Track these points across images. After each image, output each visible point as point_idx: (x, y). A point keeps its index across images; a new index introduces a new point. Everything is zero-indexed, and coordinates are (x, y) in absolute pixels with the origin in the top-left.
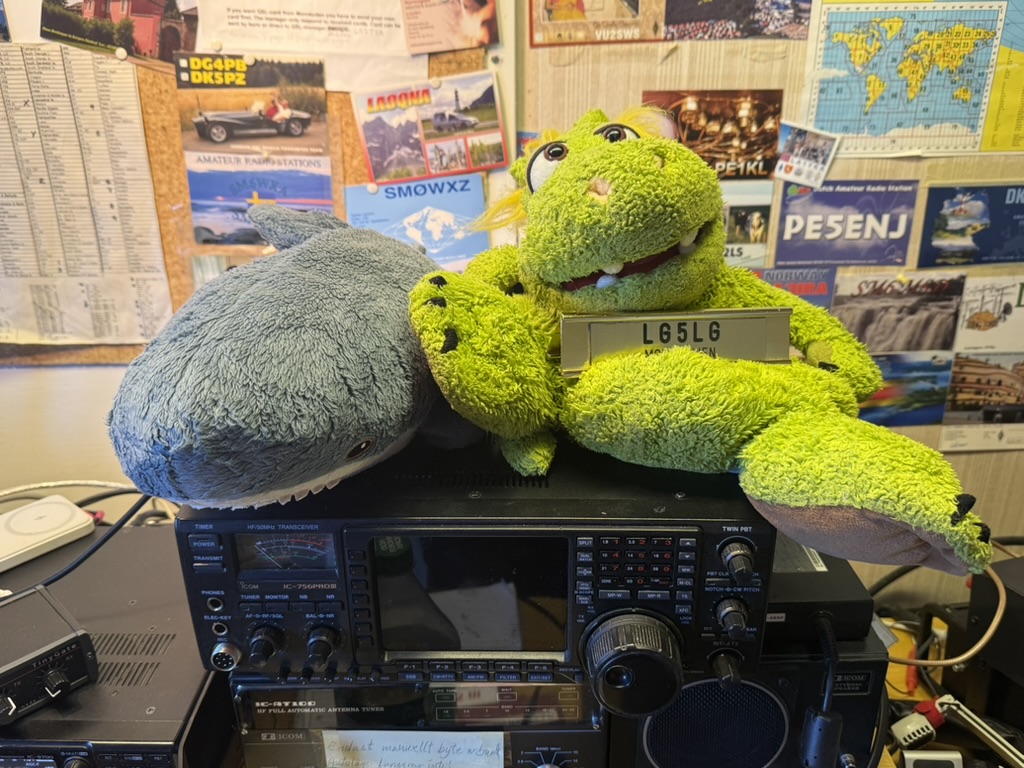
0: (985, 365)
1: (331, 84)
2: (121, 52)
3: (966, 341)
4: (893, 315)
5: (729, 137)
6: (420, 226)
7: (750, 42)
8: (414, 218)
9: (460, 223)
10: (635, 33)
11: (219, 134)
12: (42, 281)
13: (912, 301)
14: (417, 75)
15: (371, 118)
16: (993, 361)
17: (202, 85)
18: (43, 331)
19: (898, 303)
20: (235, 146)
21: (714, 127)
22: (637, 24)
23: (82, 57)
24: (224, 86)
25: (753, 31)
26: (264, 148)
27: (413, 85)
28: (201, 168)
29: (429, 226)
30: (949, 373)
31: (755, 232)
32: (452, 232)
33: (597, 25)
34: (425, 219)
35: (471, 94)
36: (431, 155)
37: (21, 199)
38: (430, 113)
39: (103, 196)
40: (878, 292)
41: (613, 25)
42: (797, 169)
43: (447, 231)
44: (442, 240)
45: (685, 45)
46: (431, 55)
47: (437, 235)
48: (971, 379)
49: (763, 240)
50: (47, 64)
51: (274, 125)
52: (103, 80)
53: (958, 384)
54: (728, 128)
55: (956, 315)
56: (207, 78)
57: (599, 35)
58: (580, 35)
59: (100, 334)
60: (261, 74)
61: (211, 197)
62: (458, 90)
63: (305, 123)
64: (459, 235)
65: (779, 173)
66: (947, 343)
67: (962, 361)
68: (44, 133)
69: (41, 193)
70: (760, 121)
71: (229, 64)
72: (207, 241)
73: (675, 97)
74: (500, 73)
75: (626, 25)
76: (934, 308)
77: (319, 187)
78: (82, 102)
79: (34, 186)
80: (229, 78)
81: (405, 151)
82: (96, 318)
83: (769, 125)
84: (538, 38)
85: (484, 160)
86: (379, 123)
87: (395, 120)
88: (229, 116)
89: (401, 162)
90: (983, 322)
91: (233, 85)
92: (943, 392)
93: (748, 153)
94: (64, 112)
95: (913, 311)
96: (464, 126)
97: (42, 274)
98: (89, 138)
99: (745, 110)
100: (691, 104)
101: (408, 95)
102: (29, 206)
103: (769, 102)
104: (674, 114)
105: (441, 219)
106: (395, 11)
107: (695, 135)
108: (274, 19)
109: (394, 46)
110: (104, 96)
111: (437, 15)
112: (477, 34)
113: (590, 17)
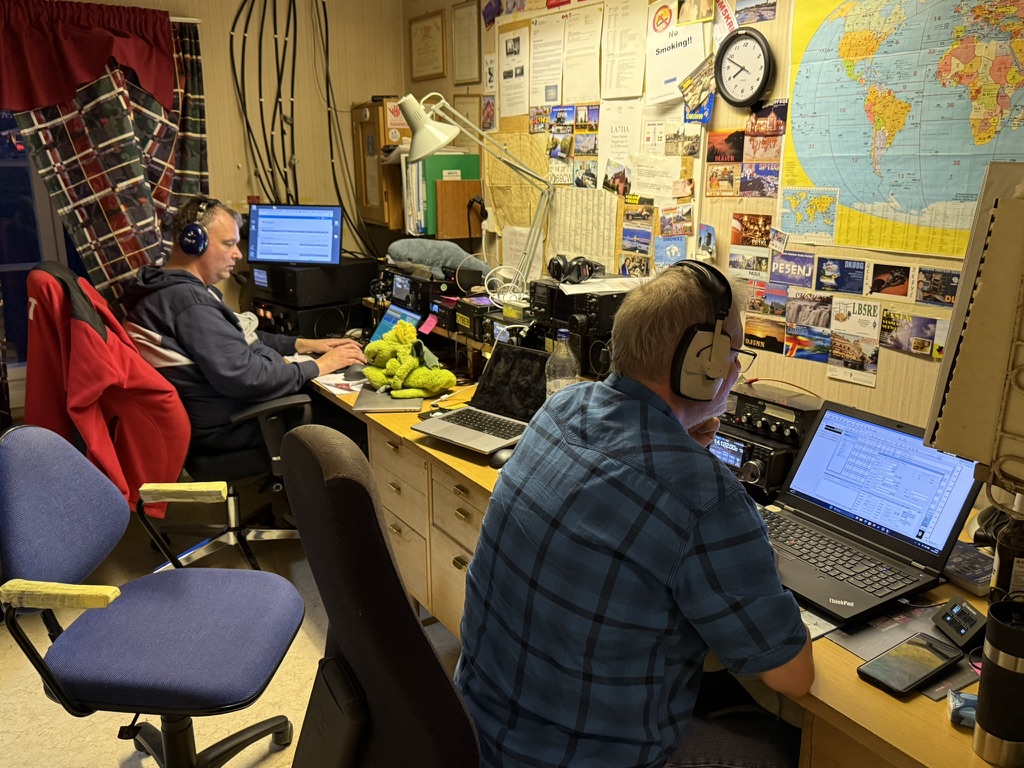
0: (843, 338)
1: (655, 205)
2: (616, 193)
3: (835, 326)
4: (808, 309)
5: (756, 231)
6: (670, 251)
7: (762, 198)
8: (668, 248)
9: (680, 251)
10: (731, 194)
11: (630, 217)
13: (814, 304)
14: (674, 204)
15: (662, 216)
16: (846, 337)
17: (629, 203)
19: (810, 304)
20: (633, 221)
21: (752, 227)
23: (608, 193)
24: (633, 204)
25: (763, 195)
26: (639, 223)
27: (673, 207)
28: (626, 227)
29: (673, 251)
30: (828, 339)
31: (764, 267)
34: (672, 249)
35: (686, 210)
36: (674, 228)
38: (675, 215)
39: (606, 233)
40: (802, 298)
42: (776, 245)
43: (676, 253)
45: (745, 199)
46: (678, 198)
47: (674, 255)
48: (838, 344)
49: (766, 271)
50: (602, 195)
51: (642, 216)
52: (611, 200)
53: (833, 346)
54: (756, 228)
55: (830, 312)
56: (631, 201)
57: (724, 194)
58: (718, 194)
60: (642, 201)
61: (627, 236)
62: (683, 209)
63: (648, 216)
64: (679, 255)
65: (770, 246)
66: (828, 325)
67: (833, 335)
68: (598, 214)
69: (595, 230)
70: (765, 226)
71: (636, 197)
72: (624, 249)
73: (742, 215)
74: (694, 205)
76: (822, 308)
77: (648, 235)
78: (607, 206)
80: (635, 202)
81: (668, 226)
83: (768, 228)
85: (686, 231)
86: (663, 218)
87: (667, 217)
88: (633, 213)
89: (668, 230)
90: (841, 318)
91: (635, 204)
92: (827, 348)
93: (761, 237)
94: (603, 208)
95: (815, 308)
96: (683, 220)
97: (591, 254)
98: (606, 216)
99: (761, 222)
100: (746, 219)
101: (671, 209)
102: (592, 234)
103: (768, 220)
104: (741, 221)
105: (675, 249)
106: (671, 184)
107: (746, 229)
108: (645, 185)
109: (670, 194)
110: (611, 205)
111: (680, 186)
112: (689, 192)
113: (721, 188)
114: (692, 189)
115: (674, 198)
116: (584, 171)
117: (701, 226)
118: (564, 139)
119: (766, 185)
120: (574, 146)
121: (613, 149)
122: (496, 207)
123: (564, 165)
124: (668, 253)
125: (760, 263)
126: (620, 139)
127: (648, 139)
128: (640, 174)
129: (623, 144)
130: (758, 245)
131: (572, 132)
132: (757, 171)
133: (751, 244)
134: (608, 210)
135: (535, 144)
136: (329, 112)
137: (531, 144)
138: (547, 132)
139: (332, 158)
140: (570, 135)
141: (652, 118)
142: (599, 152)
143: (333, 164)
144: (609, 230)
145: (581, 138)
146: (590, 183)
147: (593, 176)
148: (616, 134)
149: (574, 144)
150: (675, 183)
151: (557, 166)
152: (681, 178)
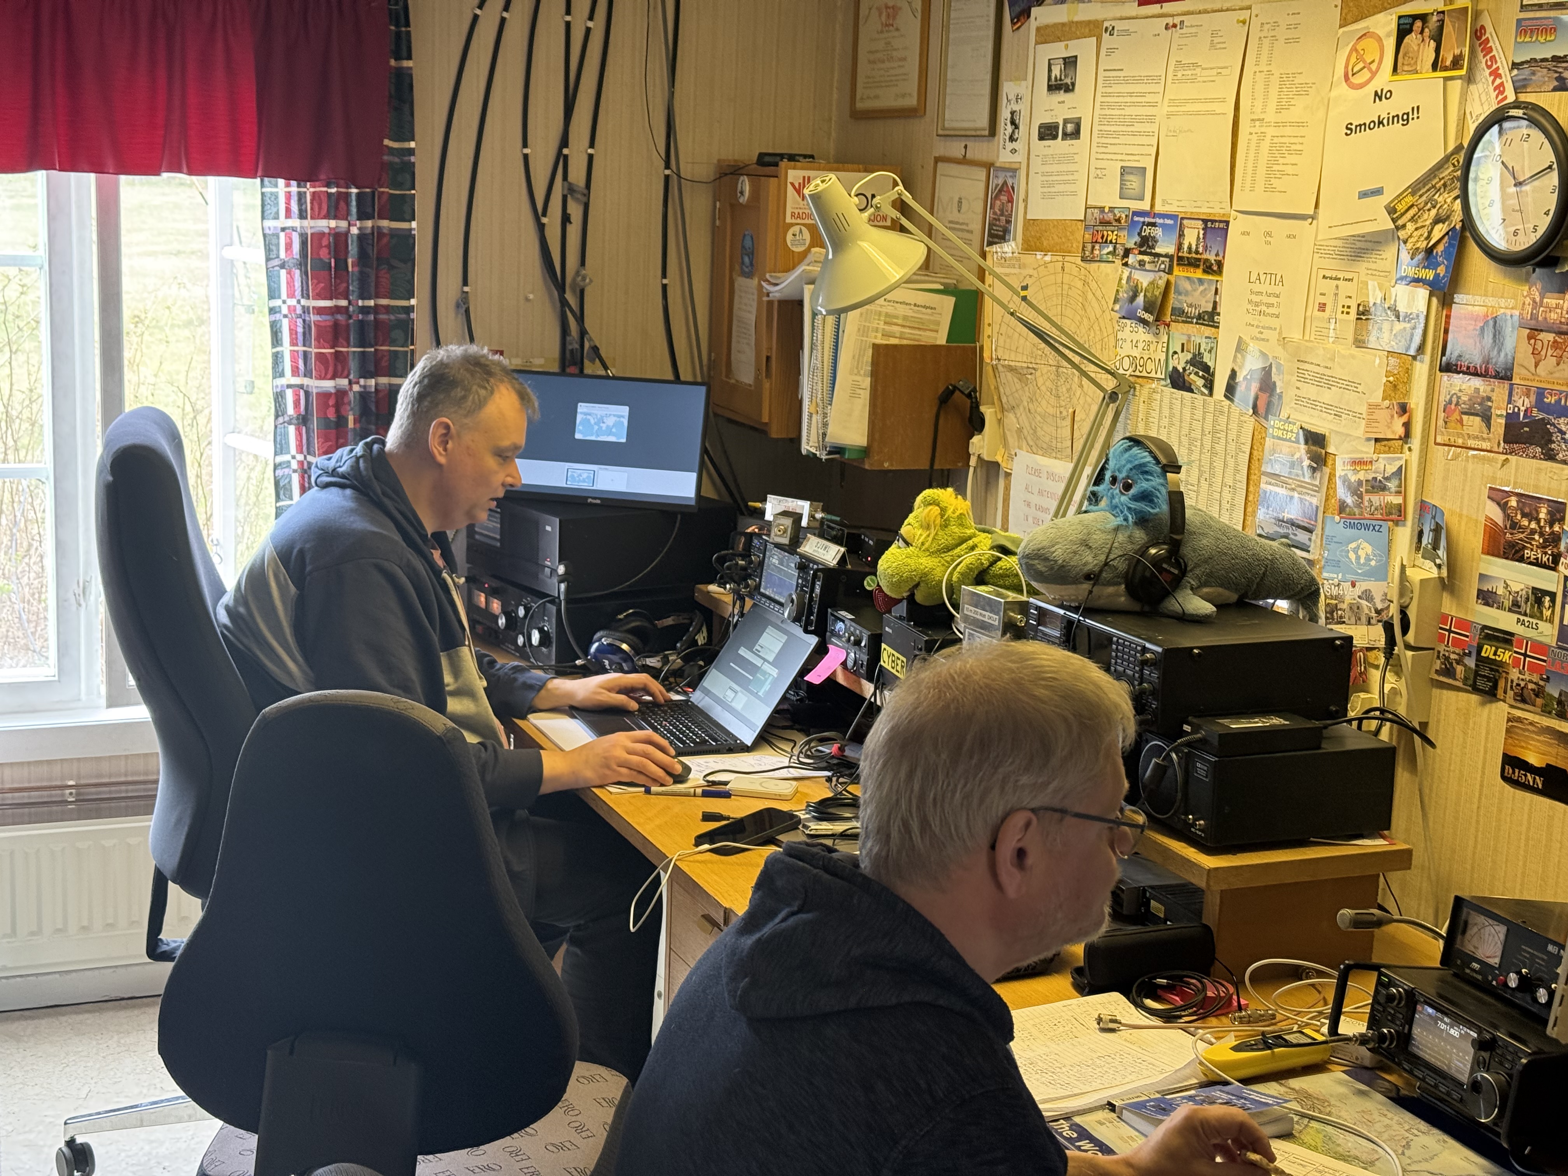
1: (1329, 448)
5: (1533, 532)
6: (1356, 551)
7: (1549, 464)
8: (1353, 545)
9: (1375, 555)
10: (1485, 445)
14: (1368, 450)
15: (1343, 473)
17: (1278, 437)
21: (1525, 522)
22: (1489, 439)
24: (1285, 440)
25: (1550, 456)
27: (1366, 457)
29: (1360, 552)
31: (1547, 613)
32: (1371, 560)
33: (1469, 436)
34: (1358, 547)
35: (1391, 469)
36: (1366, 504)
37: (1195, 489)
38: (1370, 476)
39: (1226, 496)
41: (1476, 438)
43: (1368, 559)
44: (1364, 565)
45: (1513, 459)
46: (1377, 440)
47: (1362, 561)
49: (1551, 621)
52: (1241, 425)
54: (1533, 525)
56: (1280, 434)
57: (1471, 443)
58: (1460, 442)
62: (1386, 465)
64: (1373, 563)
65: (1561, 568)
68: (1213, 452)
69: (1204, 485)
70: (1551, 527)
71: (1291, 427)
73: (1507, 494)
74: (1412, 457)
75: (1484, 439)
78: (1230, 438)
79: (1202, 481)
80: (1289, 435)
81: (1355, 499)
83: (1556, 528)
84: (1439, 440)
85: (1391, 514)
86: (1346, 478)
87: (1353, 478)
91: (1290, 440)
93: (1543, 546)
94: (1223, 441)
96: (1385, 488)
98: (1228, 459)
99: (1543, 514)
101: (1362, 463)
103: (1558, 511)
104: (1504, 507)
105: (1369, 549)
106: (1363, 409)
107: (1514, 525)
108: (1313, 404)
109: (1360, 431)
110: (1238, 436)
111: (1382, 415)
112: (1401, 431)
113: (1466, 430)
114: (1407, 426)
115: (1369, 439)
116: (1189, 356)
117: (1423, 507)
118: (1152, 283)
119: (1556, 437)
120: (1173, 301)
121: (1249, 318)
122: (1003, 410)
123: (1149, 337)
124: (1352, 556)
125: (1539, 602)
126: (1266, 299)
127: (1322, 307)
128: (1302, 379)
129: (1271, 310)
130: (1537, 564)
131: (1170, 272)
132: (1540, 404)
133: (1521, 560)
134: (1232, 447)
135: (1093, 285)
136: (667, 178)
137: (1086, 283)
138: (1118, 262)
139: (664, 275)
140: (1165, 277)
141: (1331, 265)
142: (1222, 319)
143: (664, 287)
144: (1233, 488)
145: (1187, 286)
146: (1200, 382)
147: (1206, 368)
148: (1257, 287)
149: (1172, 295)
150: (1373, 407)
151: (1135, 336)
152: (1384, 399)
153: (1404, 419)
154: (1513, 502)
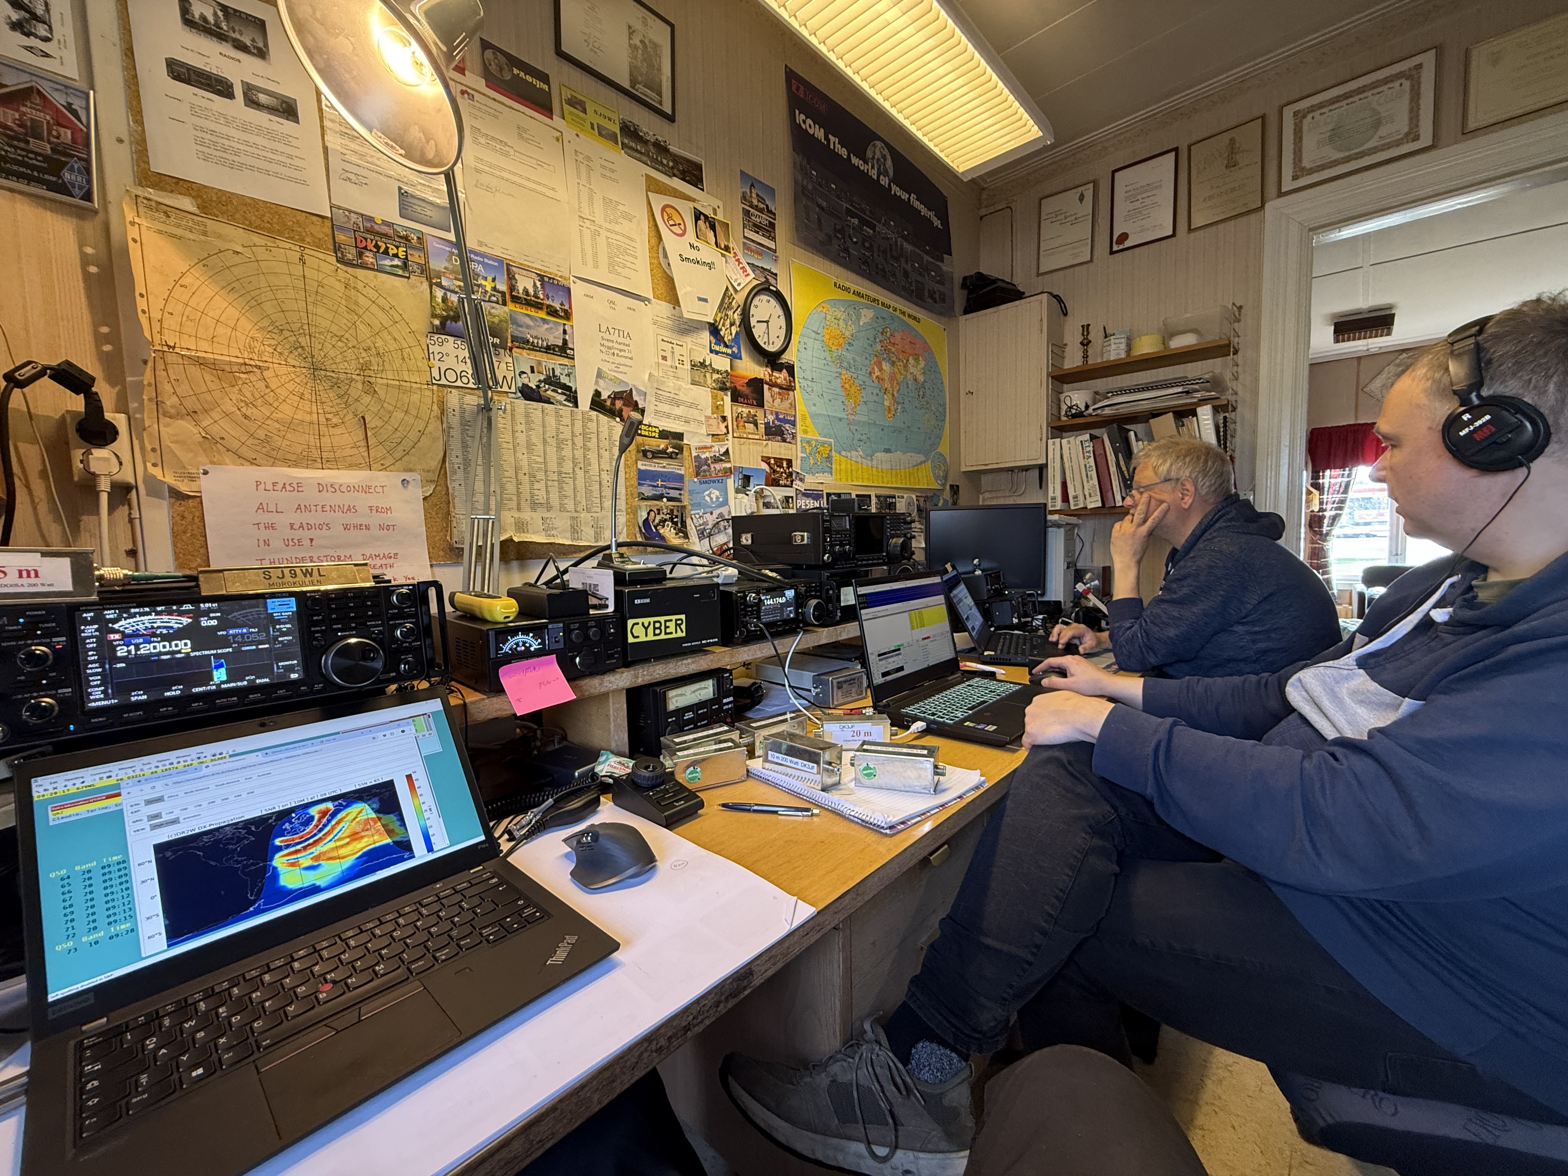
1: (685, 442)
2: (618, 419)
5: (782, 473)
6: (709, 495)
7: (783, 444)
8: (707, 493)
9: (721, 495)
10: (757, 437)
11: (650, 455)
12: (576, 515)
14: (708, 441)
15: (696, 454)
17: (645, 436)
18: (573, 539)
20: (655, 460)
21: (778, 469)
22: (758, 434)
23: (603, 419)
24: (652, 437)
25: (784, 440)
26: (664, 462)
27: (708, 445)
28: (643, 468)
29: (712, 496)
31: (791, 505)
33: (749, 433)
34: (710, 493)
35: (723, 450)
36: (712, 469)
37: (571, 475)
38: (712, 455)
41: (752, 434)
42: (797, 484)
43: (717, 498)
45: (770, 442)
46: (713, 435)
47: (714, 500)
49: (793, 508)
50: (591, 420)
51: (667, 454)
52: (611, 429)
54: (782, 470)
56: (647, 433)
57: (750, 436)
58: (745, 436)
59: (597, 541)
60: (664, 434)
61: (645, 480)
62: (718, 449)
63: (677, 454)
64: (721, 500)
65: (794, 486)
68: (586, 448)
69: (580, 474)
70: (788, 468)
71: (654, 429)
72: (642, 499)
73: (769, 458)
74: (730, 443)
75: (756, 434)
77: (680, 478)
78: (601, 437)
79: (577, 469)
80: (654, 434)
81: (705, 467)
82: (596, 533)
83: (790, 470)
84: (735, 435)
85: (727, 473)
86: (698, 457)
87: (703, 456)
88: (654, 448)
89: (704, 471)
91: (654, 437)
93: (786, 478)
94: (594, 440)
96: (722, 460)
97: (576, 511)
98: (602, 452)
99: (785, 465)
101: (706, 448)
102: (575, 479)
103: (790, 462)
104: (769, 464)
105: (717, 493)
106: (703, 419)
107: (775, 471)
108: (667, 415)
109: (703, 430)
110: (611, 436)
111: (713, 422)
112: (724, 430)
113: (747, 431)
114: (727, 427)
115: (708, 435)
116: (541, 377)
119: (786, 432)
120: (513, 330)
124: (708, 499)
125: (788, 501)
126: (616, 346)
127: (664, 358)
128: (661, 399)
130: (785, 486)
132: (777, 418)
133: (779, 485)
134: (606, 443)
141: (667, 335)
142: (578, 354)
145: (528, 321)
146: (562, 398)
147: (568, 388)
148: (607, 336)
150: (708, 418)
151: (461, 352)
152: (713, 414)
153: (725, 424)
154: (772, 461)
